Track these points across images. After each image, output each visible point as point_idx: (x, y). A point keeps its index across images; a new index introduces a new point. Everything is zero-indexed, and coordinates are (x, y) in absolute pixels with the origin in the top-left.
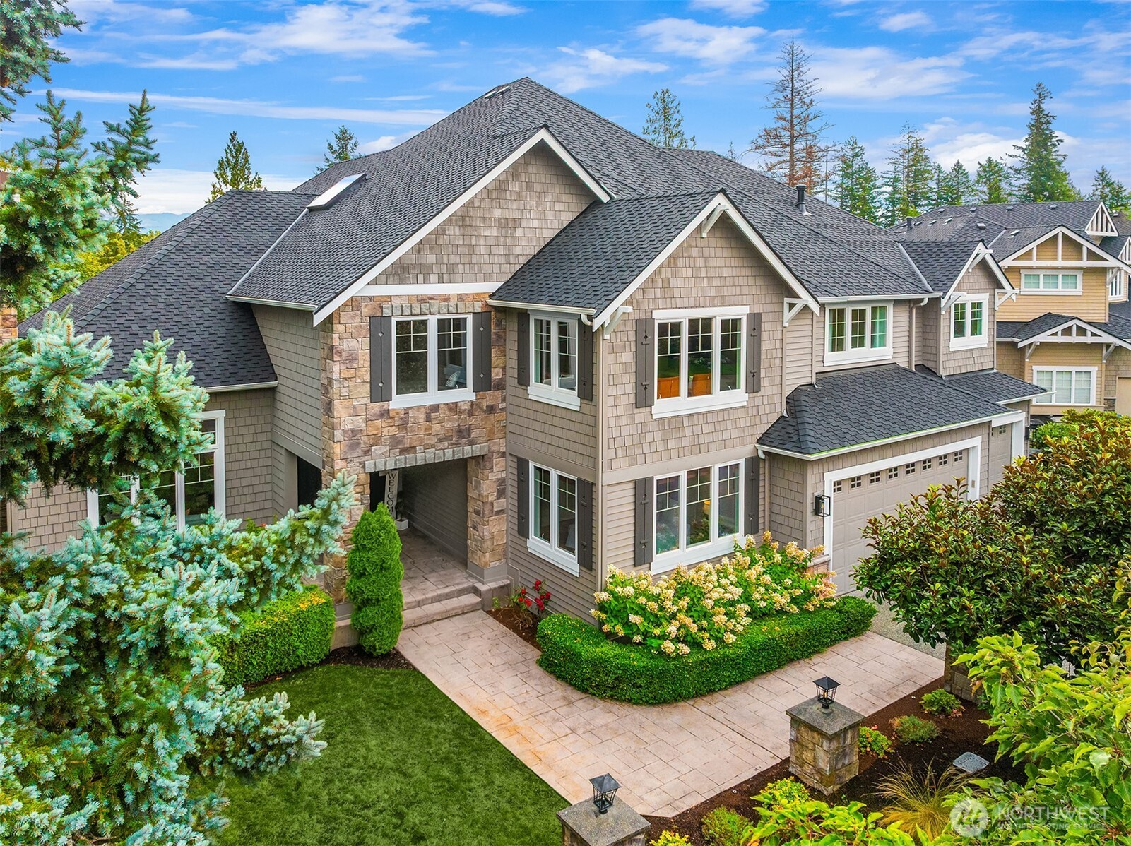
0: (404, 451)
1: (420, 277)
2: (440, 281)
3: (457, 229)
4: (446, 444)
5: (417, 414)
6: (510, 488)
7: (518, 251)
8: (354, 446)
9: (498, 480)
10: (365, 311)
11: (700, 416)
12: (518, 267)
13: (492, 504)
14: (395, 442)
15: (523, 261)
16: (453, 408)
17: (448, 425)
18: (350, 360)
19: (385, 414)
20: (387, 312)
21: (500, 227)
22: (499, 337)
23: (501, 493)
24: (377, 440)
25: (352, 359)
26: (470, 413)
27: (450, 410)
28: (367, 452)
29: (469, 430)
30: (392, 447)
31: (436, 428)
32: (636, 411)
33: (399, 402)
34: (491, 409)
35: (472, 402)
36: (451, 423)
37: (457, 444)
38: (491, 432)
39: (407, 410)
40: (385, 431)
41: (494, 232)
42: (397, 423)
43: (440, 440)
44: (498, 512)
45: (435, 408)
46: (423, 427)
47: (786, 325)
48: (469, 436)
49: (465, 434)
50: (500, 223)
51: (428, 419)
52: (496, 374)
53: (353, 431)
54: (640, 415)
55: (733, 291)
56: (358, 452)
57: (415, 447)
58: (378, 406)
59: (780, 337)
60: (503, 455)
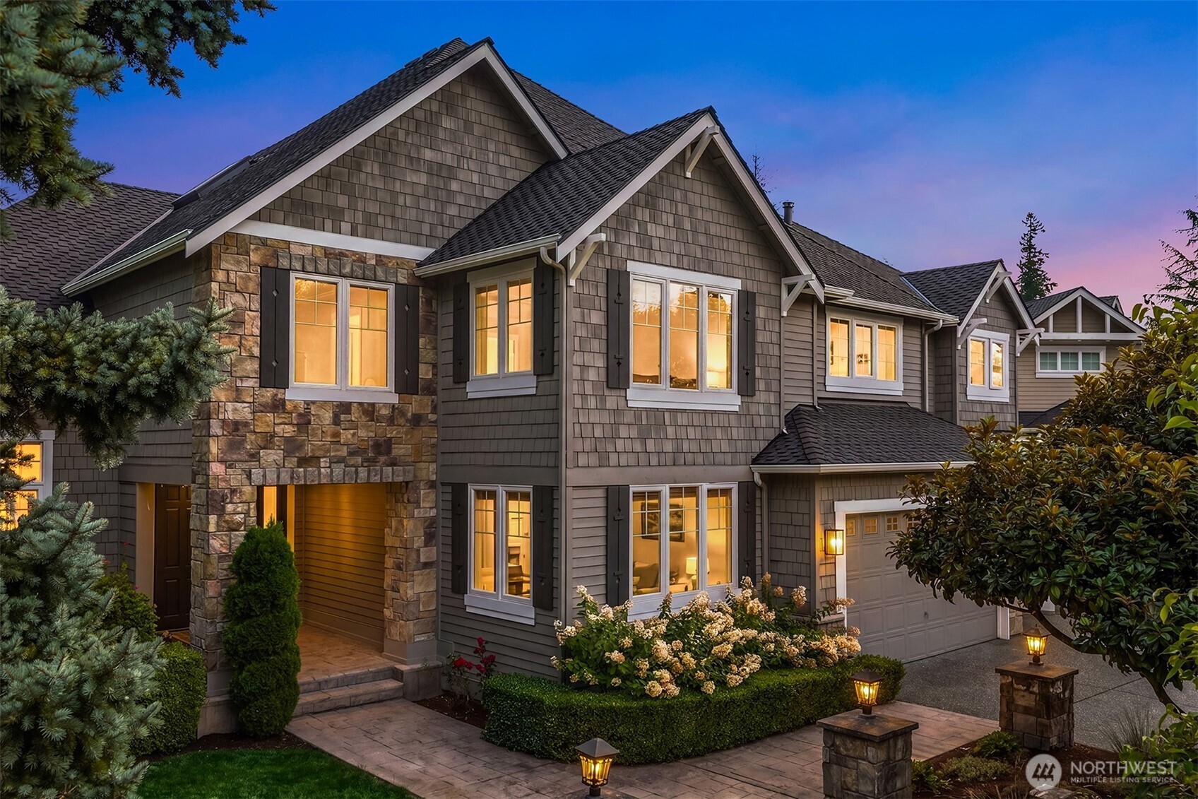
0: (303, 462)
1: (328, 223)
2: (354, 233)
3: (376, 166)
4: (359, 460)
5: (321, 411)
6: (441, 532)
7: (453, 210)
8: (238, 445)
9: (425, 519)
10: (254, 257)
11: (685, 415)
12: (453, 232)
13: (418, 550)
14: (292, 446)
15: (460, 224)
19: (279, 406)
20: (284, 263)
21: (430, 174)
22: (429, 322)
23: (430, 538)
24: (268, 440)
25: (237, 321)
26: (391, 420)
27: (366, 413)
28: (254, 457)
29: (389, 444)
30: (288, 454)
31: (346, 436)
32: (607, 392)
34: (417, 420)
35: (394, 405)
36: (366, 432)
37: (374, 462)
38: (418, 451)
39: (308, 405)
40: (279, 431)
41: (423, 179)
42: (295, 421)
43: (351, 454)
44: (426, 565)
45: (347, 408)
46: (329, 432)
47: (785, 314)
48: (390, 453)
49: (383, 449)
50: (431, 168)
51: (336, 421)
52: (425, 372)
53: (235, 424)
54: (612, 398)
55: (721, 256)
56: (242, 456)
57: (318, 458)
58: (269, 393)
59: (777, 330)
60: (432, 485)
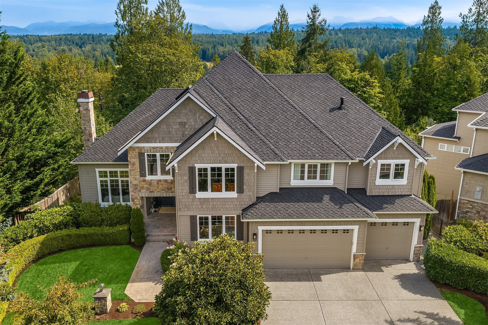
4: (164, 191)
5: (154, 182)
7: (187, 133)
8: (136, 189)
10: (136, 151)
11: (217, 199)
16: (166, 181)
17: (164, 186)
18: (133, 165)
19: (144, 181)
21: (180, 125)
24: (142, 188)
25: (134, 164)
26: (171, 183)
27: (165, 181)
28: (140, 191)
29: (171, 188)
30: (147, 190)
31: (160, 186)
32: (190, 195)
33: (149, 178)
35: (172, 180)
36: (165, 185)
37: (167, 192)
39: (151, 180)
40: (145, 186)
41: (178, 126)
42: (148, 184)
45: (160, 181)
46: (156, 186)
47: (256, 171)
48: (171, 190)
50: (180, 123)
51: (158, 183)
53: (135, 185)
54: (191, 196)
56: (137, 191)
57: (154, 191)
58: (142, 178)
